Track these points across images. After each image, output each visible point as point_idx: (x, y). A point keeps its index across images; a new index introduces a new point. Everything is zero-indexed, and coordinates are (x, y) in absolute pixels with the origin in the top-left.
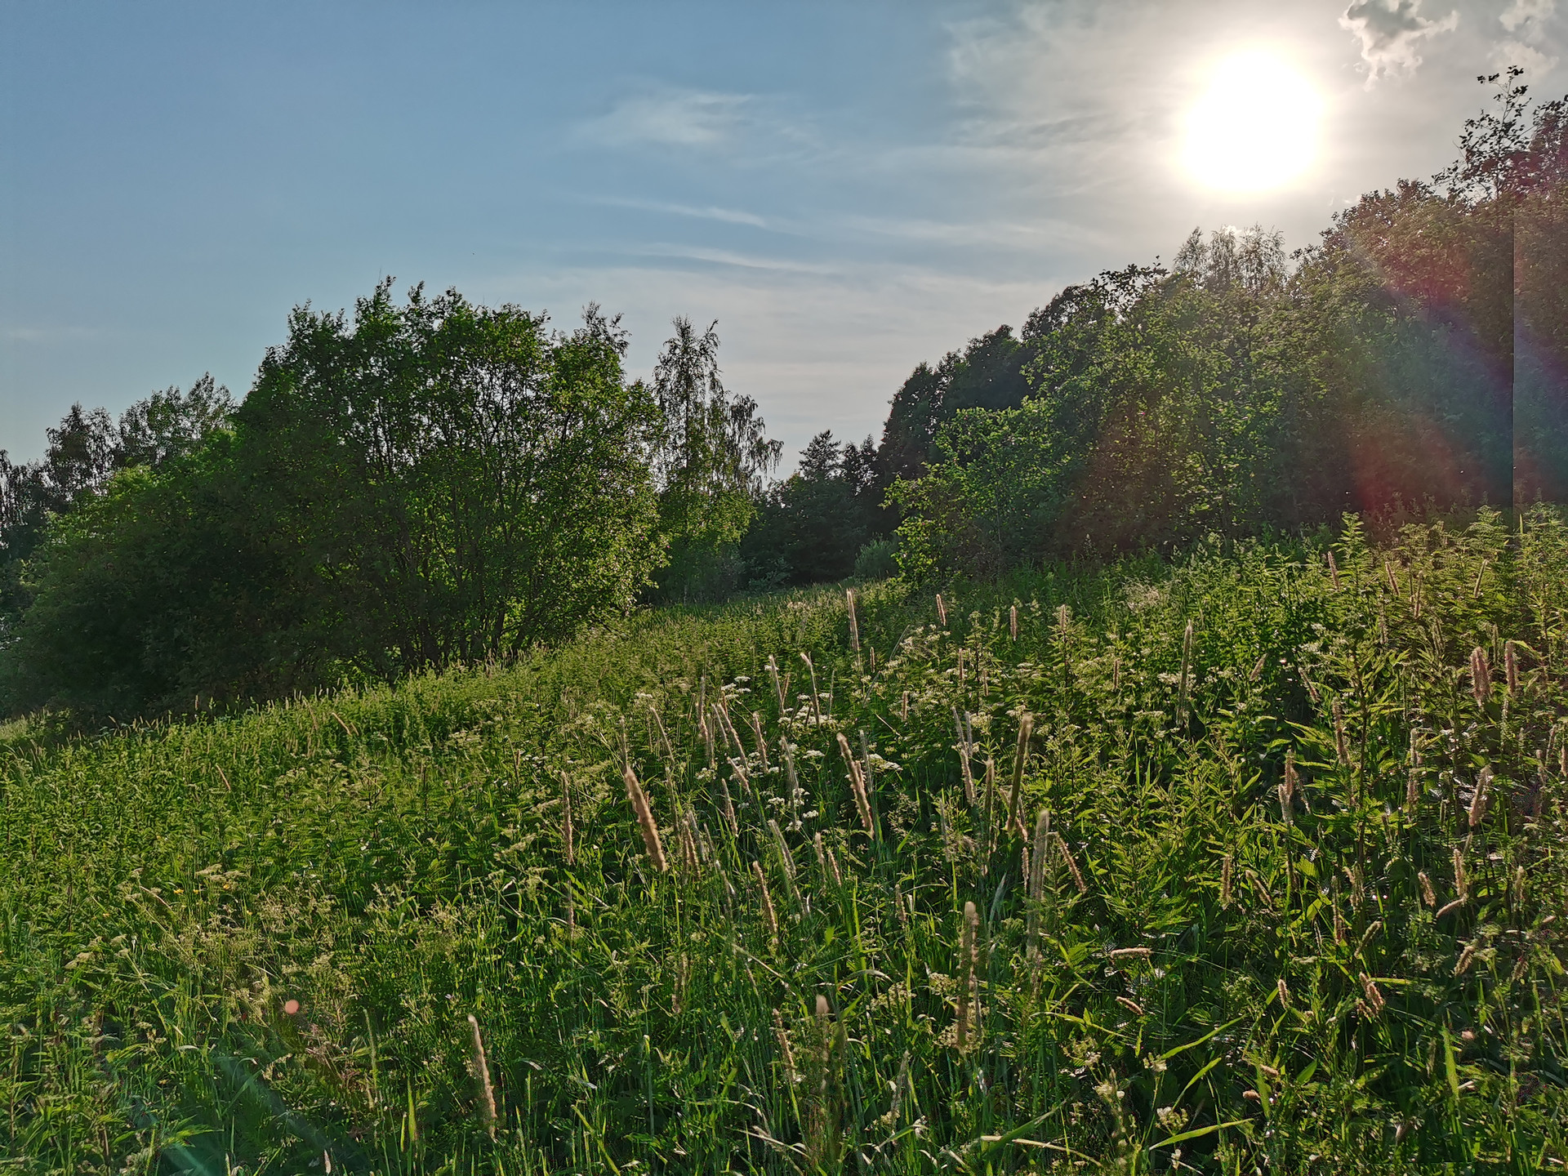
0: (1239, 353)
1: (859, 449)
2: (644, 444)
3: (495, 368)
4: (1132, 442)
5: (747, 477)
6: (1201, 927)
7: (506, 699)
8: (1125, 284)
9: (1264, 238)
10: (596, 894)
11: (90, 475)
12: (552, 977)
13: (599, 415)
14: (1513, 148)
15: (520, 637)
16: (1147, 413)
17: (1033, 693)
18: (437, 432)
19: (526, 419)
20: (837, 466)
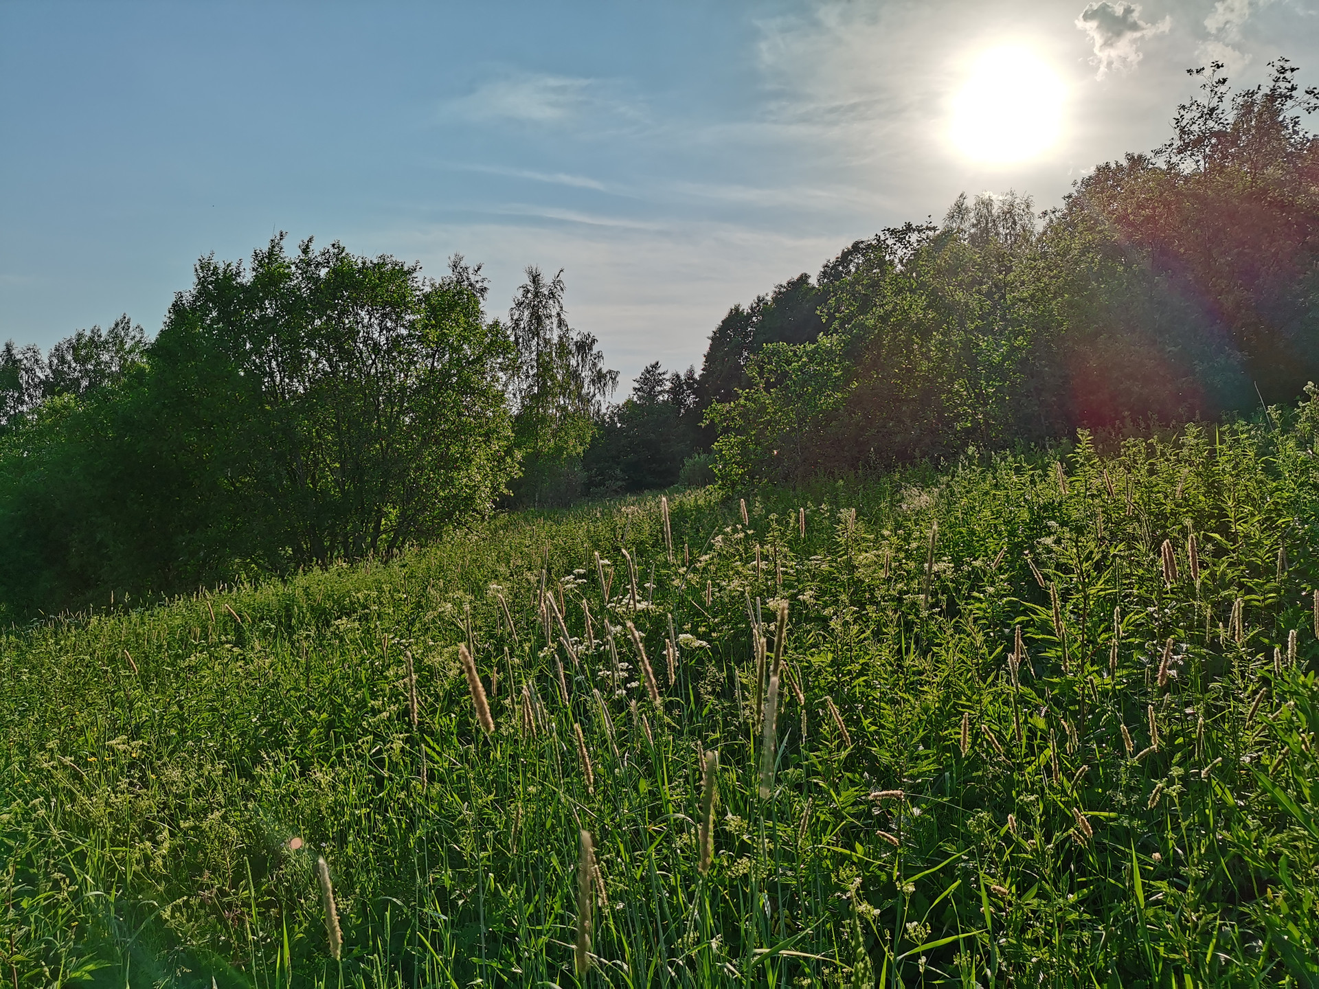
0: (996, 297)
1: (683, 378)
2: (501, 374)
3: (373, 310)
4: (908, 370)
5: (589, 401)
6: (951, 774)
7: (380, 590)
8: (902, 239)
9: (1018, 201)
10: (450, 755)
11: (23, 403)
12: (412, 827)
13: (462, 349)
14: (1217, 128)
15: (395, 538)
16: (921, 346)
17: (822, 581)
18: (324, 364)
19: (400, 353)
20: (664, 391)
